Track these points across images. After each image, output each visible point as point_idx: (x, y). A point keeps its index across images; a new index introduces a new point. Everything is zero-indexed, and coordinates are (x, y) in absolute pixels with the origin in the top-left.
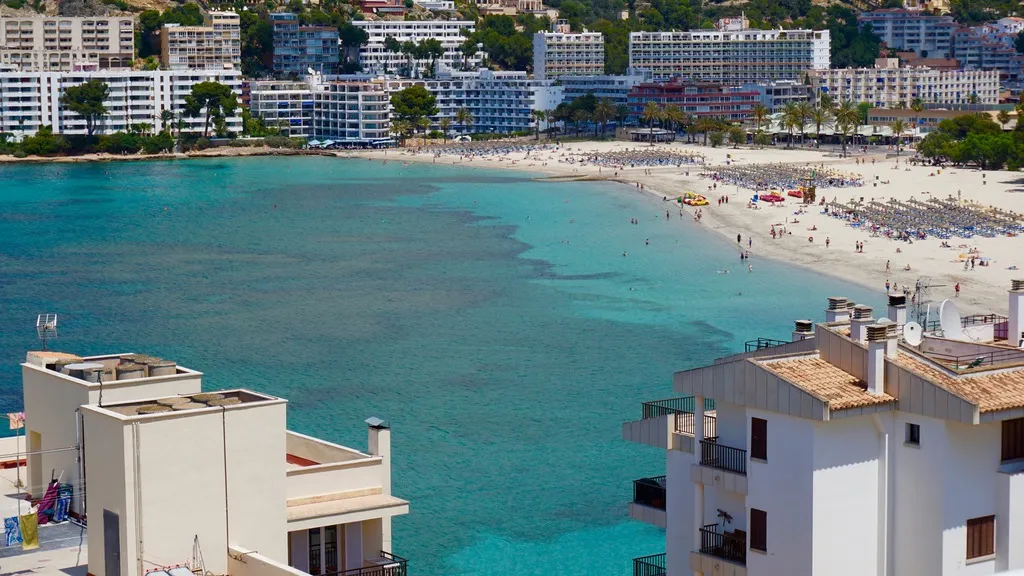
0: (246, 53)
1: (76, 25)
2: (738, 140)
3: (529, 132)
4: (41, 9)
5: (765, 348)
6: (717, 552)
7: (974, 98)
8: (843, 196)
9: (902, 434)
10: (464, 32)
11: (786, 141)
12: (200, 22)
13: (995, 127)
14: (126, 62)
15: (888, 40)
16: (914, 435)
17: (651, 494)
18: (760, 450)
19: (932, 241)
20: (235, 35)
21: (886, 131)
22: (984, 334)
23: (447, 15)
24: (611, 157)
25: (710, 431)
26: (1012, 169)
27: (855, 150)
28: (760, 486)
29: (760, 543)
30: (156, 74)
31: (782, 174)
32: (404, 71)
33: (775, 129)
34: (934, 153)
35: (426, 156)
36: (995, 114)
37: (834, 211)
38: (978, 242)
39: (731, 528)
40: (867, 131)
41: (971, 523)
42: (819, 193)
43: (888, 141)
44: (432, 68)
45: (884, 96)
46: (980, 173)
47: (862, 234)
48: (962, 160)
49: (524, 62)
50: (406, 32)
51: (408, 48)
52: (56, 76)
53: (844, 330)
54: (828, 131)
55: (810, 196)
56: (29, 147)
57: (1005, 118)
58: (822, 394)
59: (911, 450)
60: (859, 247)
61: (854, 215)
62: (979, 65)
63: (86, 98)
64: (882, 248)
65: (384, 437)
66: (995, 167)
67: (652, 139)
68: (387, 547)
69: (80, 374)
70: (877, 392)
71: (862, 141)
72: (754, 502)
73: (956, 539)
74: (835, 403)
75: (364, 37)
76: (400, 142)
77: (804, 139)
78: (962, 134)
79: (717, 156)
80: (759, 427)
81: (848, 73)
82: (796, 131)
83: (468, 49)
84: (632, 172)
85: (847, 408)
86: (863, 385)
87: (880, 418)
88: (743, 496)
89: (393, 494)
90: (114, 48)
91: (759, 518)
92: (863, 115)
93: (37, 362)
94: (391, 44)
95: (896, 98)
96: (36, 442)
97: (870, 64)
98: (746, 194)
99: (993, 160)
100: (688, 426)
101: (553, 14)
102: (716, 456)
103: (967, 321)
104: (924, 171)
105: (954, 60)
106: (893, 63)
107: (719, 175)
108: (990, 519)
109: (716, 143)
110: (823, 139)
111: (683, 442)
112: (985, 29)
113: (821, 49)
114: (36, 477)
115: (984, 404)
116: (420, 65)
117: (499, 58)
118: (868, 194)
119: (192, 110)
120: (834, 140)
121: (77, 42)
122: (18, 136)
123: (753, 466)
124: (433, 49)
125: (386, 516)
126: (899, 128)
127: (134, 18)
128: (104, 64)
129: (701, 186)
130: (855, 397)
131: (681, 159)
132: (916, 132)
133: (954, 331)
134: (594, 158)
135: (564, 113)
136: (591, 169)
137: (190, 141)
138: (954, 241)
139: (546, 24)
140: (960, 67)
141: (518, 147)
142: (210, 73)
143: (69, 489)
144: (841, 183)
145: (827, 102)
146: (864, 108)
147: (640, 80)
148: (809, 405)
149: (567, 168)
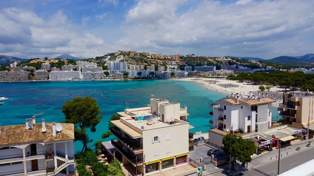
0: (155, 69)
1: (138, 66)
2: (206, 77)
3: (184, 77)
4: (135, 65)
5: (224, 98)
6: (220, 119)
7: (231, 73)
8: (219, 83)
9: (241, 107)
10: (177, 67)
11: (211, 77)
12: (151, 66)
13: (234, 76)
14: (143, 70)
15: (222, 67)
16: (242, 107)
17: (211, 113)
18: (225, 109)
19: (229, 88)
20: (154, 67)
21: (222, 76)
22: (247, 97)
23: (175, 65)
24: (193, 79)
25: (219, 107)
26: (236, 80)
27: (219, 79)
28: (225, 113)
29: (225, 118)
30: (146, 71)
31: (211, 81)
32: (171, 71)
33: (210, 76)
34: (228, 79)
35: (174, 79)
36: (234, 75)
37: (218, 85)
38: (234, 88)
39: (221, 117)
40: (220, 76)
41: (248, 117)
42: (216, 83)
43: (222, 77)
44: (174, 70)
45: (222, 73)
46: (233, 81)
47: (221, 87)
48: (231, 79)
49: (184, 70)
50: (171, 67)
51: (172, 68)
52: (136, 71)
53: (234, 96)
54: (216, 76)
55: (215, 83)
56: (134, 78)
57: (235, 75)
58: (232, 103)
59: (241, 109)
60: (221, 88)
61: (220, 85)
62: (232, 69)
63: (139, 74)
64: (224, 89)
65: (186, 107)
66: (234, 80)
67: (197, 77)
68: (186, 118)
69: (157, 101)
70: (238, 103)
71: (220, 77)
72: (224, 114)
73: (247, 118)
74: (234, 104)
75: (167, 67)
76: (171, 78)
77: (213, 77)
78: (231, 77)
79: (205, 79)
80: (225, 107)
81: (218, 70)
82: (213, 76)
83: (178, 68)
84: (196, 81)
85: (235, 105)
86: (236, 102)
87: (238, 106)
88: (223, 113)
89: (187, 113)
90: (142, 68)
91: (225, 116)
92: (220, 75)
93: (152, 99)
94: (170, 68)
95: (223, 73)
96: (152, 107)
97: (220, 70)
98: (208, 83)
99: (234, 79)
100: (216, 106)
101: (186, 65)
102: (220, 110)
103: (245, 96)
104: (227, 81)
105: (229, 69)
106: (223, 69)
107: (205, 81)
108: (250, 116)
109: (204, 78)
110: (215, 77)
111: (215, 108)
112: (232, 66)
113: (215, 68)
114: (151, 111)
115: (250, 104)
116: (173, 70)
117: (181, 69)
118: (221, 83)
119: (150, 75)
120: (217, 77)
121: (138, 68)
122: (133, 77)
123: (224, 110)
124: (174, 68)
125: (186, 115)
126: (224, 76)
127: (144, 65)
128: (141, 70)
129: (203, 82)
130: (236, 103)
131: (201, 79)
132: (225, 77)
133: (244, 97)
134: (192, 79)
135: (188, 75)
136: (191, 81)
137: (150, 78)
138: (231, 88)
139: (186, 66)
140: (230, 70)
141: (183, 78)
142: (152, 71)
143: (156, 112)
144: (218, 82)
145: (216, 73)
146: (220, 74)
147: (196, 71)
148: (231, 104)
149: (189, 80)
